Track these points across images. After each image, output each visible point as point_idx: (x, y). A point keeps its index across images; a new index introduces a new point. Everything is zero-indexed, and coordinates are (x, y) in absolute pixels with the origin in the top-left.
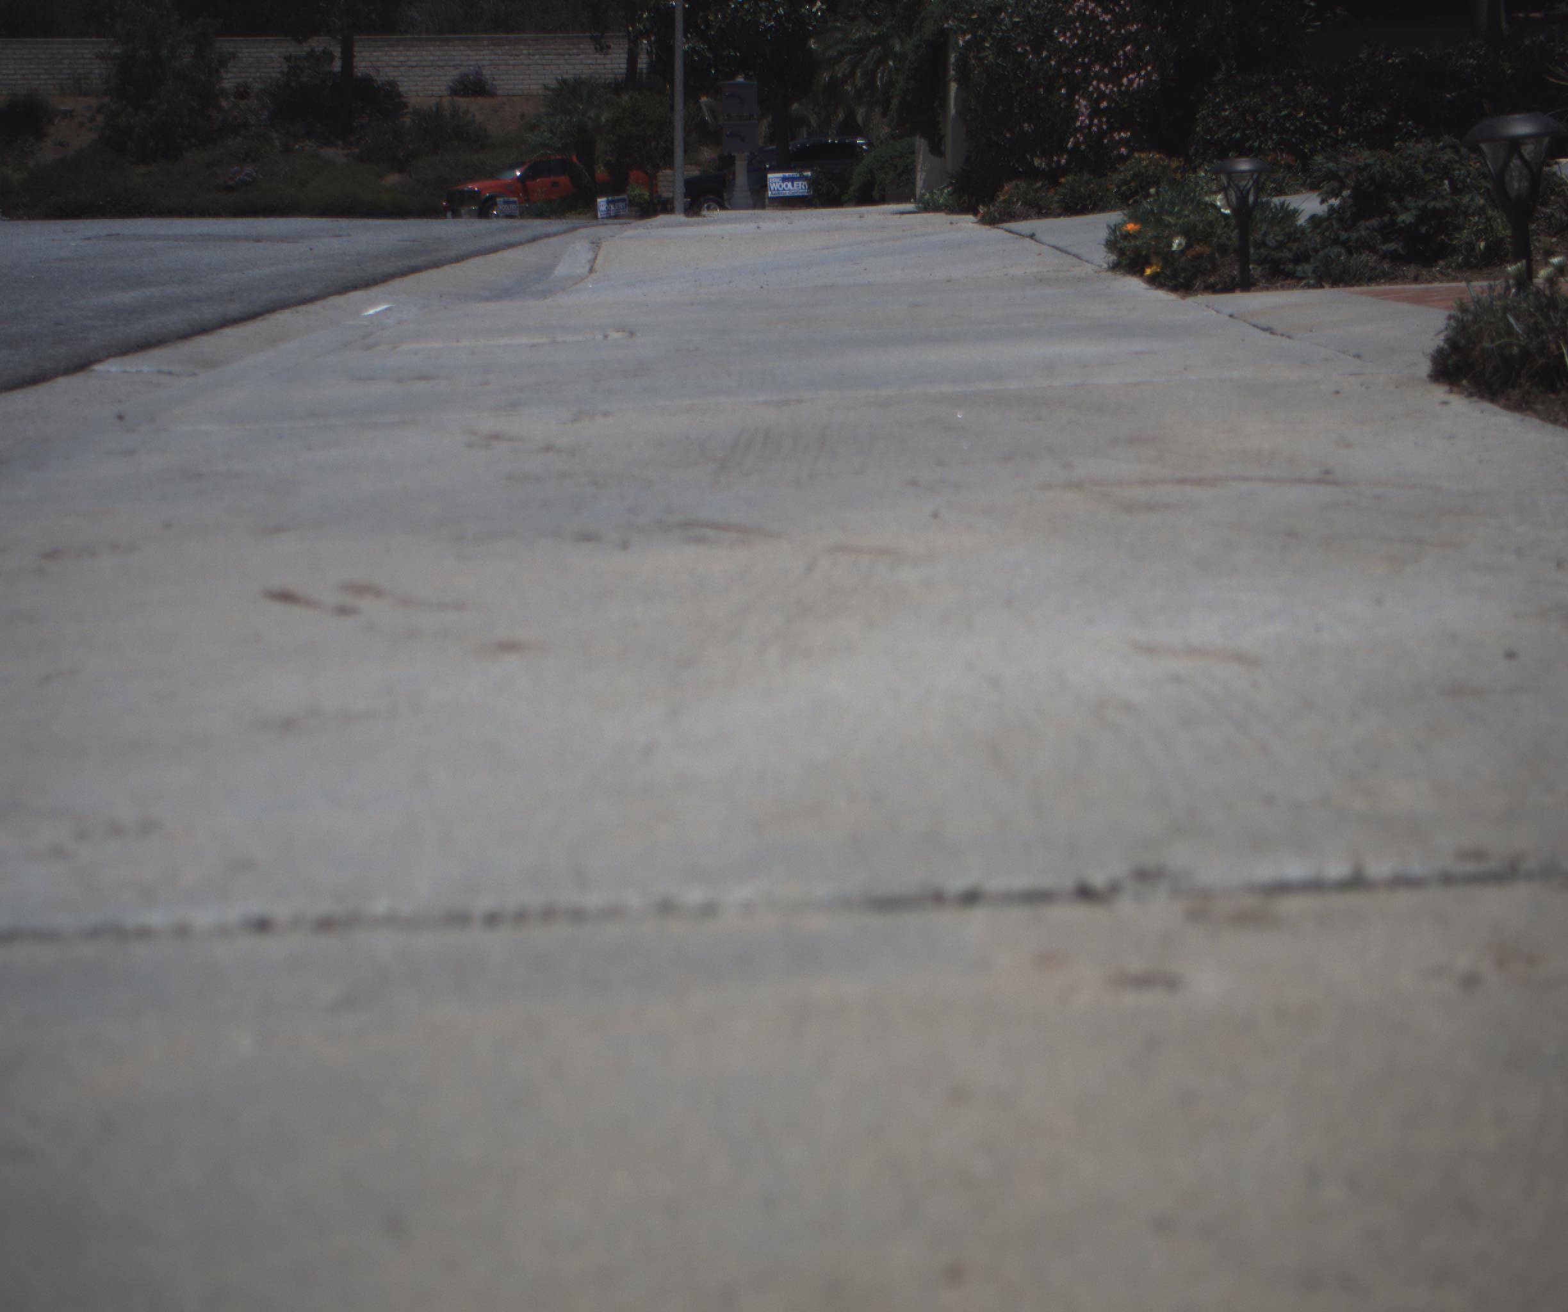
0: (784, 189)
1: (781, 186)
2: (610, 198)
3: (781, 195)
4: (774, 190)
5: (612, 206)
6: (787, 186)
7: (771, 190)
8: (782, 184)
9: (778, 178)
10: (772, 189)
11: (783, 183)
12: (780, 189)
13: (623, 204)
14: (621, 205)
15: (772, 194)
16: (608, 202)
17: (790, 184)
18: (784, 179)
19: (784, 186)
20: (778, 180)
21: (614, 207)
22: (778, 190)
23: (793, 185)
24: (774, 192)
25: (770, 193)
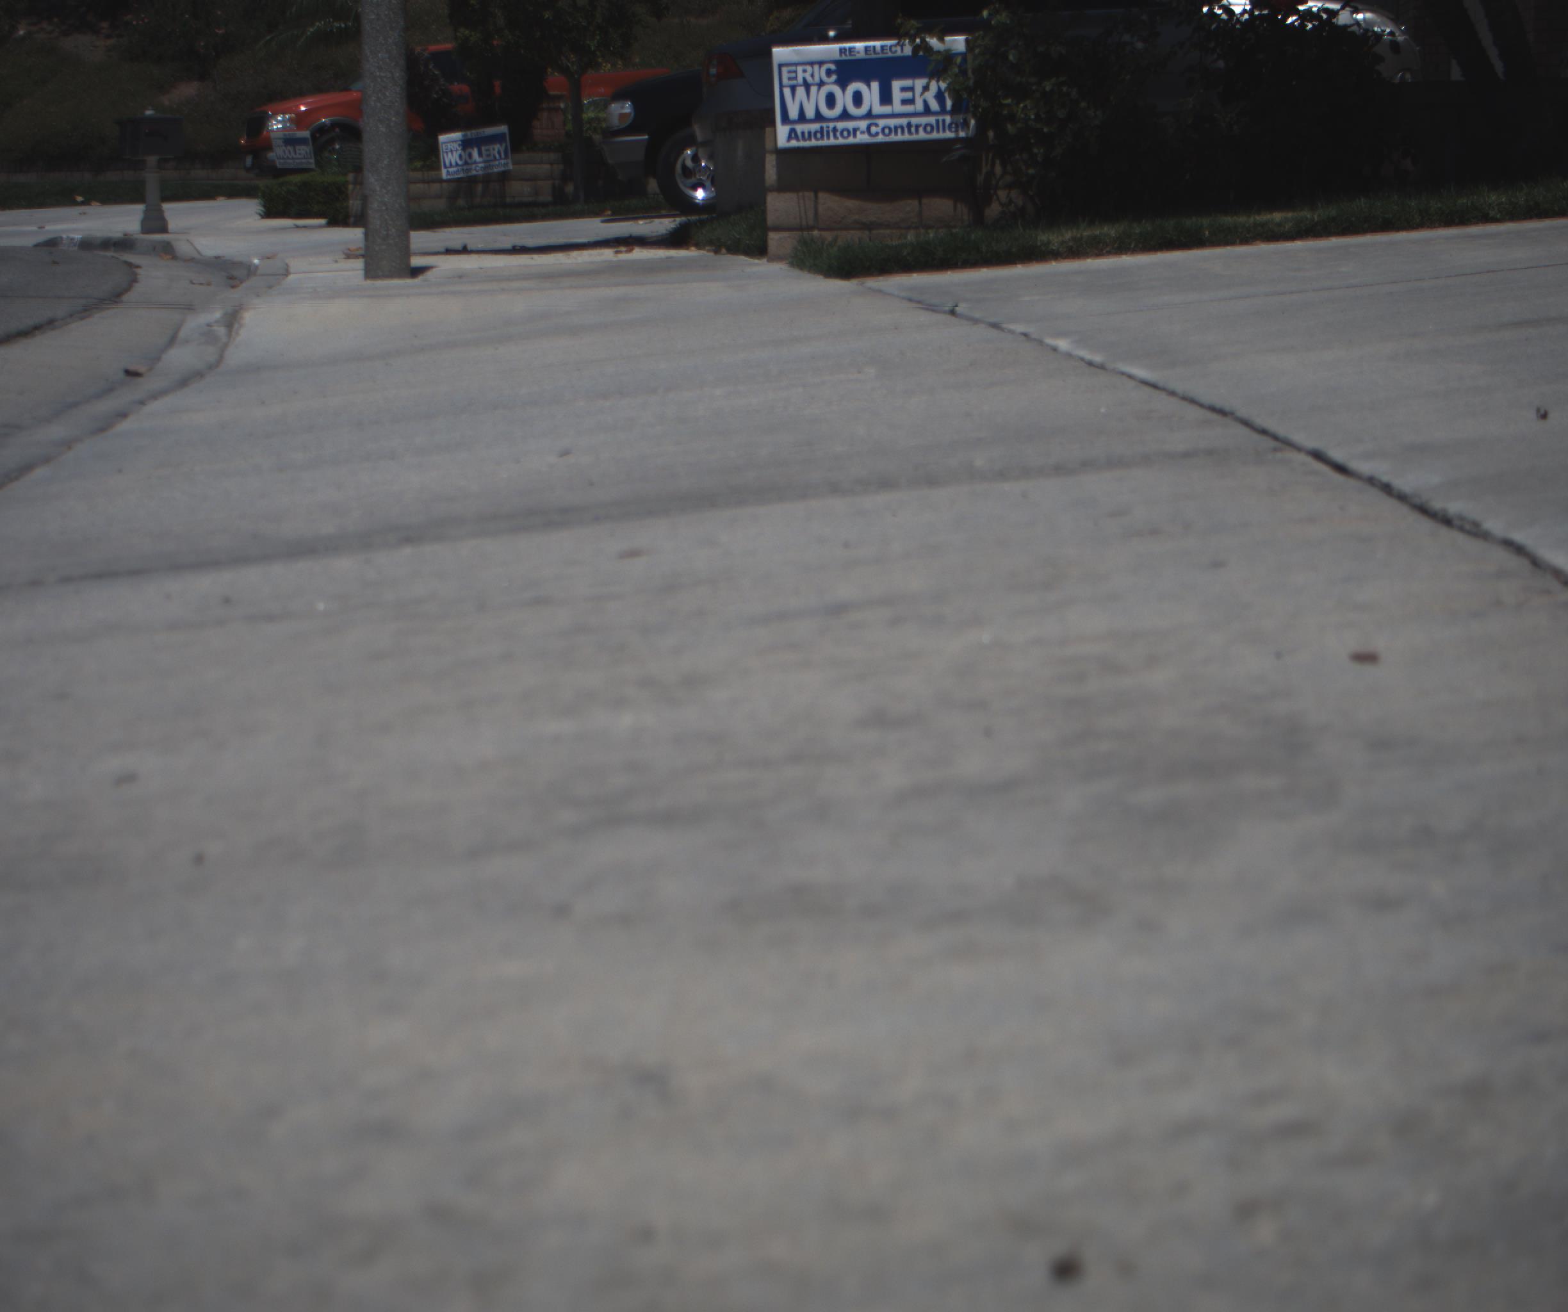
0: (845, 115)
1: (831, 100)
2: (469, 133)
3: (832, 141)
4: (802, 118)
5: (475, 153)
6: (858, 99)
7: (786, 119)
8: (837, 90)
9: (821, 63)
10: (793, 113)
11: (843, 84)
12: (825, 111)
13: (497, 147)
14: (497, 148)
15: (793, 134)
16: (466, 144)
17: (871, 93)
18: (847, 71)
19: (844, 99)
20: (820, 73)
21: (480, 154)
22: (819, 117)
23: (886, 98)
24: (799, 128)
25: (782, 131)
